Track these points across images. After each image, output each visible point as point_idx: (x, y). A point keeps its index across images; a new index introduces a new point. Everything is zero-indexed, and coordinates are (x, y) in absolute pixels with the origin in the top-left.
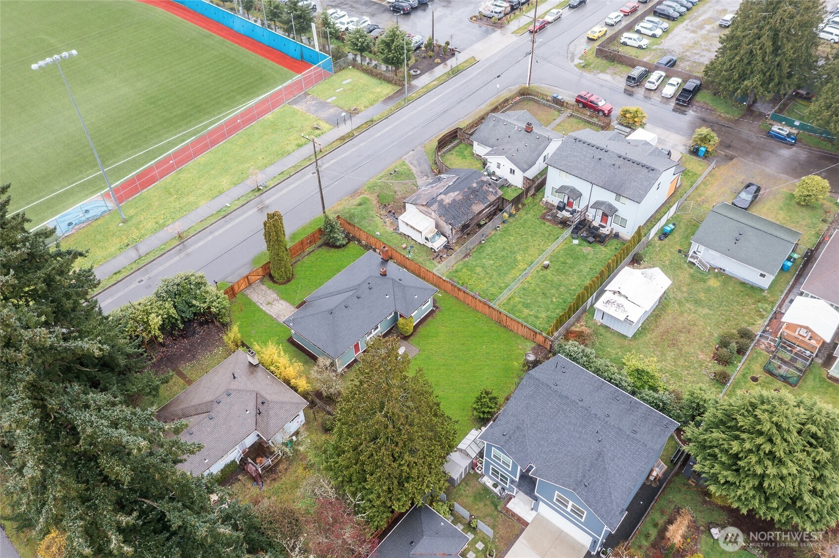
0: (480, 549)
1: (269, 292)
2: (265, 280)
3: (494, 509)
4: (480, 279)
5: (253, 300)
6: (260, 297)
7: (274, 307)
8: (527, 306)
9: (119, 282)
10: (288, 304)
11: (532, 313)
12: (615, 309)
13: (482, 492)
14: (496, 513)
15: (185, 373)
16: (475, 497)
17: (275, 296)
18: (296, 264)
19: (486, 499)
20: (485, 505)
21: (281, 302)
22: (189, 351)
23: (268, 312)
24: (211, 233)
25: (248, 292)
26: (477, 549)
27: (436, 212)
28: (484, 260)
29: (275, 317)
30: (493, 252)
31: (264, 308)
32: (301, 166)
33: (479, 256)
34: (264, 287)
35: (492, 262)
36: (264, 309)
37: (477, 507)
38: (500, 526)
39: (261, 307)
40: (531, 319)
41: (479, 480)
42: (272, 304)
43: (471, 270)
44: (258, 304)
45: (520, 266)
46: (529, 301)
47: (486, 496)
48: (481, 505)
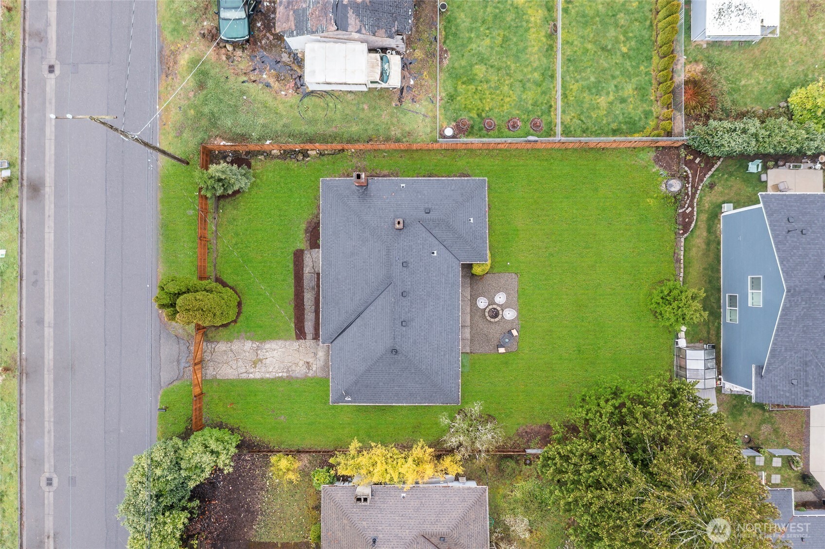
0: (780, 465)
1: (236, 345)
2: (210, 335)
3: (761, 412)
4: (497, 88)
5: (231, 377)
6: (233, 364)
7: (268, 361)
8: (596, 89)
9: (21, 508)
10: (280, 343)
11: (611, 98)
12: (738, 18)
13: (734, 402)
14: (767, 414)
15: (268, 540)
16: (732, 414)
17: (248, 345)
18: (218, 268)
19: (746, 407)
20: (749, 414)
21: (267, 346)
22: (235, 509)
23: (268, 376)
24: (40, 322)
25: (210, 372)
26: (777, 468)
27: (363, 31)
28: (474, 46)
29: (285, 374)
30: (474, 20)
31: (257, 374)
32: (12, 70)
33: (459, 42)
34: (222, 347)
35: (487, 41)
36: (258, 376)
37: (743, 424)
38: (781, 426)
39: (251, 376)
40: (618, 109)
41: (723, 392)
42: (261, 360)
43: (471, 81)
44: (244, 376)
45: (533, 19)
46: (592, 79)
47: (743, 403)
48: (745, 417)
